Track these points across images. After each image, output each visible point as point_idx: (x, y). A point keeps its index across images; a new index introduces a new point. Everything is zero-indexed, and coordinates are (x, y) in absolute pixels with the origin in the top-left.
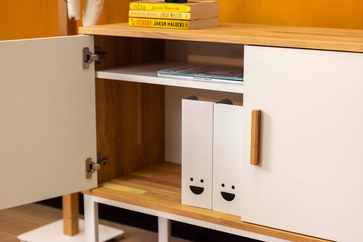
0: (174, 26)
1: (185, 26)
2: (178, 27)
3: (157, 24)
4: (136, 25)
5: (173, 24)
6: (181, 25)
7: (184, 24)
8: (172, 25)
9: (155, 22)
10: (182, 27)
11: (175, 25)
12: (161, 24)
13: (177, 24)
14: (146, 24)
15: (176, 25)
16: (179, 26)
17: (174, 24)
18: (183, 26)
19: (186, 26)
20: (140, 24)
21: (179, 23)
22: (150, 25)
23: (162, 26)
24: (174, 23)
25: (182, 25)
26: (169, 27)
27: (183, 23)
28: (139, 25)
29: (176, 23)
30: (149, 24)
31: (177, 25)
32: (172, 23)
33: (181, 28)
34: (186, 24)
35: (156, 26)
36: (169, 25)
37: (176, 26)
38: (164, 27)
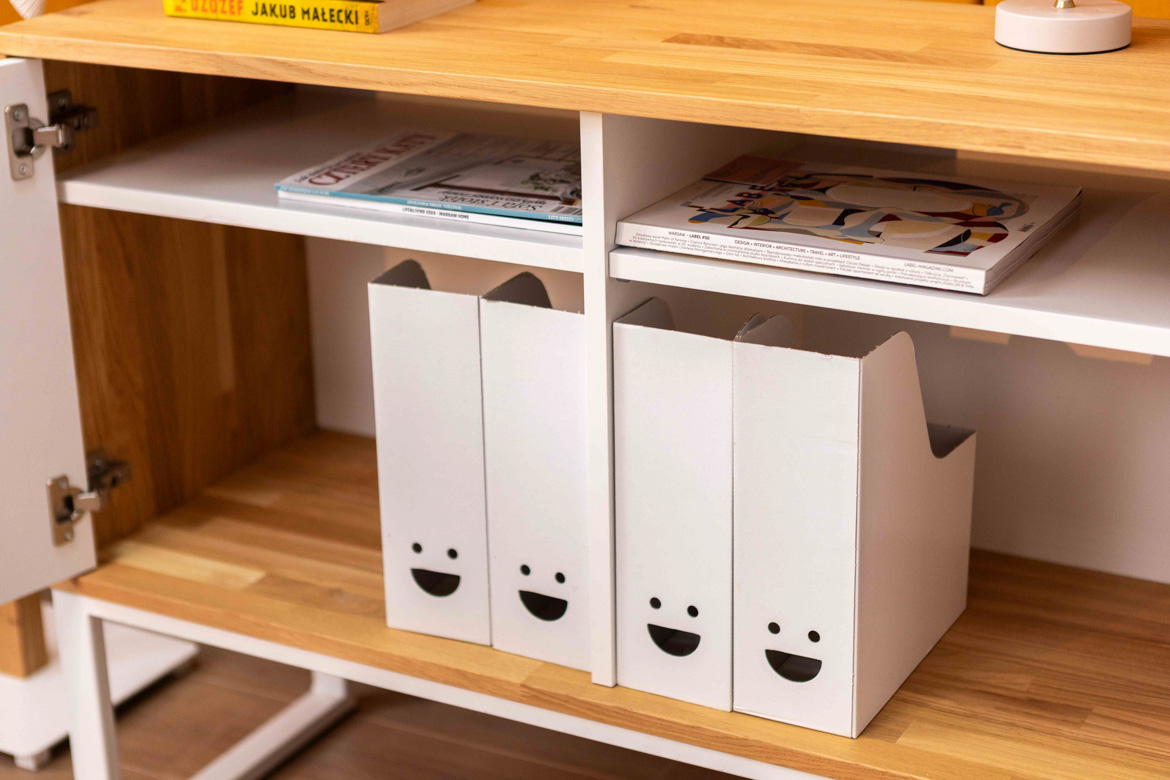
0: (325, 20)
1: (362, 20)
2: (337, 25)
3: (264, 12)
4: (190, 13)
5: (320, 13)
6: (348, 17)
7: (359, 14)
8: (316, 17)
9: (257, 5)
10: (352, 23)
11: (327, 16)
12: (277, 11)
13: (335, 13)
14: (223, 12)
15: (332, 16)
16: (341, 22)
17: (323, 14)
18: (357, 22)
19: (368, 22)
20: (204, 10)
21: (340, 11)
22: (239, 13)
23: (281, 21)
24: (323, 10)
25: (353, 17)
26: (307, 22)
27: (356, 13)
28: (199, 13)
29: (332, 10)
30: (236, 9)
31: (335, 18)
32: (316, 10)
33: (349, 26)
34: (367, 16)
35: (260, 18)
36: (306, 16)
37: (332, 21)
38: (288, 21)
